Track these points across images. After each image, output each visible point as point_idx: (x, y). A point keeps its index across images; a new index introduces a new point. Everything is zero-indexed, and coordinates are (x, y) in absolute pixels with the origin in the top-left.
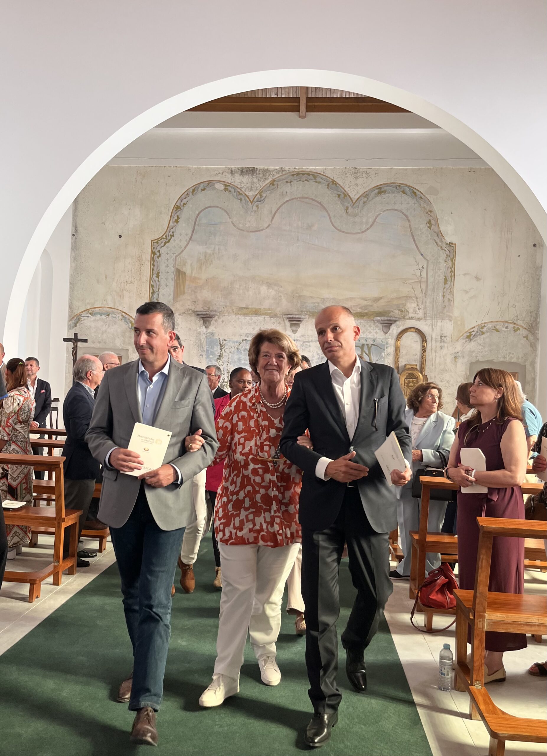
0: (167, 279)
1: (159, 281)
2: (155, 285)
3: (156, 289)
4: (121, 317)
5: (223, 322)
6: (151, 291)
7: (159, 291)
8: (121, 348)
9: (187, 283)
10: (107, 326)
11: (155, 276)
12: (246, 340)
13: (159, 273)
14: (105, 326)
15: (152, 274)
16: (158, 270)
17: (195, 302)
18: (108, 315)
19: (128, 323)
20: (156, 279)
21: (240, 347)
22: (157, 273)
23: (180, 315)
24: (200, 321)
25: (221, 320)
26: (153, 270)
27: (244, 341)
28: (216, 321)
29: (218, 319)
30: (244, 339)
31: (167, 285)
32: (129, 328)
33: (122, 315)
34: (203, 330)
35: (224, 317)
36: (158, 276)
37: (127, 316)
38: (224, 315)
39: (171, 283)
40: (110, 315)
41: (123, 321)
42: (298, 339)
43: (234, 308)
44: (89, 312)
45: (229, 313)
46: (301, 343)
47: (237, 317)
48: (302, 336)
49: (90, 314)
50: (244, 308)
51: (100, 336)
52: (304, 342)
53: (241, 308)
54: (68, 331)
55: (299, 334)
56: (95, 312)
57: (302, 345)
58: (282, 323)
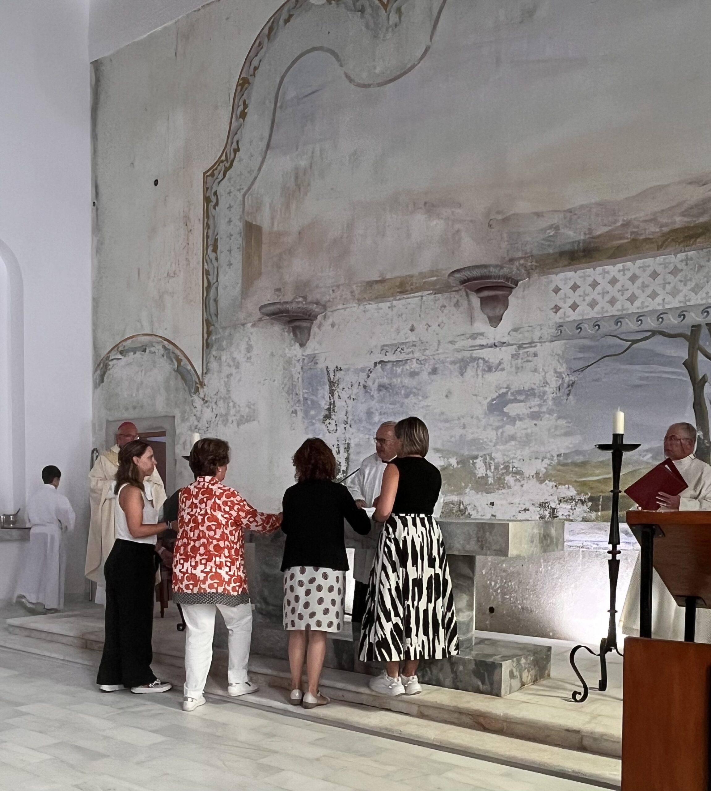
0: (230, 251)
1: (217, 259)
2: (211, 273)
3: (212, 279)
4: (162, 351)
5: (333, 325)
6: (206, 284)
7: (217, 281)
8: (164, 414)
9: (265, 248)
10: (143, 372)
11: (210, 249)
12: (381, 362)
13: (216, 240)
14: (140, 373)
15: (206, 248)
16: (216, 233)
17: (279, 290)
18: (145, 351)
19: (172, 361)
20: (212, 255)
21: (370, 383)
22: (213, 241)
23: (254, 325)
24: (289, 332)
25: (330, 321)
26: (208, 237)
27: (379, 366)
28: (320, 326)
29: (323, 321)
30: (378, 360)
31: (230, 265)
32: (174, 370)
33: (164, 347)
34: (295, 352)
35: (336, 313)
36: (215, 250)
37: (170, 347)
38: (334, 308)
39: (237, 258)
40: (147, 351)
41: (165, 357)
42: (504, 340)
43: (354, 287)
44: (120, 349)
45: (345, 301)
46: (512, 350)
47: (362, 307)
48: (516, 330)
49: (121, 353)
50: (377, 282)
51: (134, 395)
52: (520, 347)
53: (370, 284)
54: (94, 393)
55: (506, 324)
56: (126, 348)
57: (515, 356)
58: (465, 303)
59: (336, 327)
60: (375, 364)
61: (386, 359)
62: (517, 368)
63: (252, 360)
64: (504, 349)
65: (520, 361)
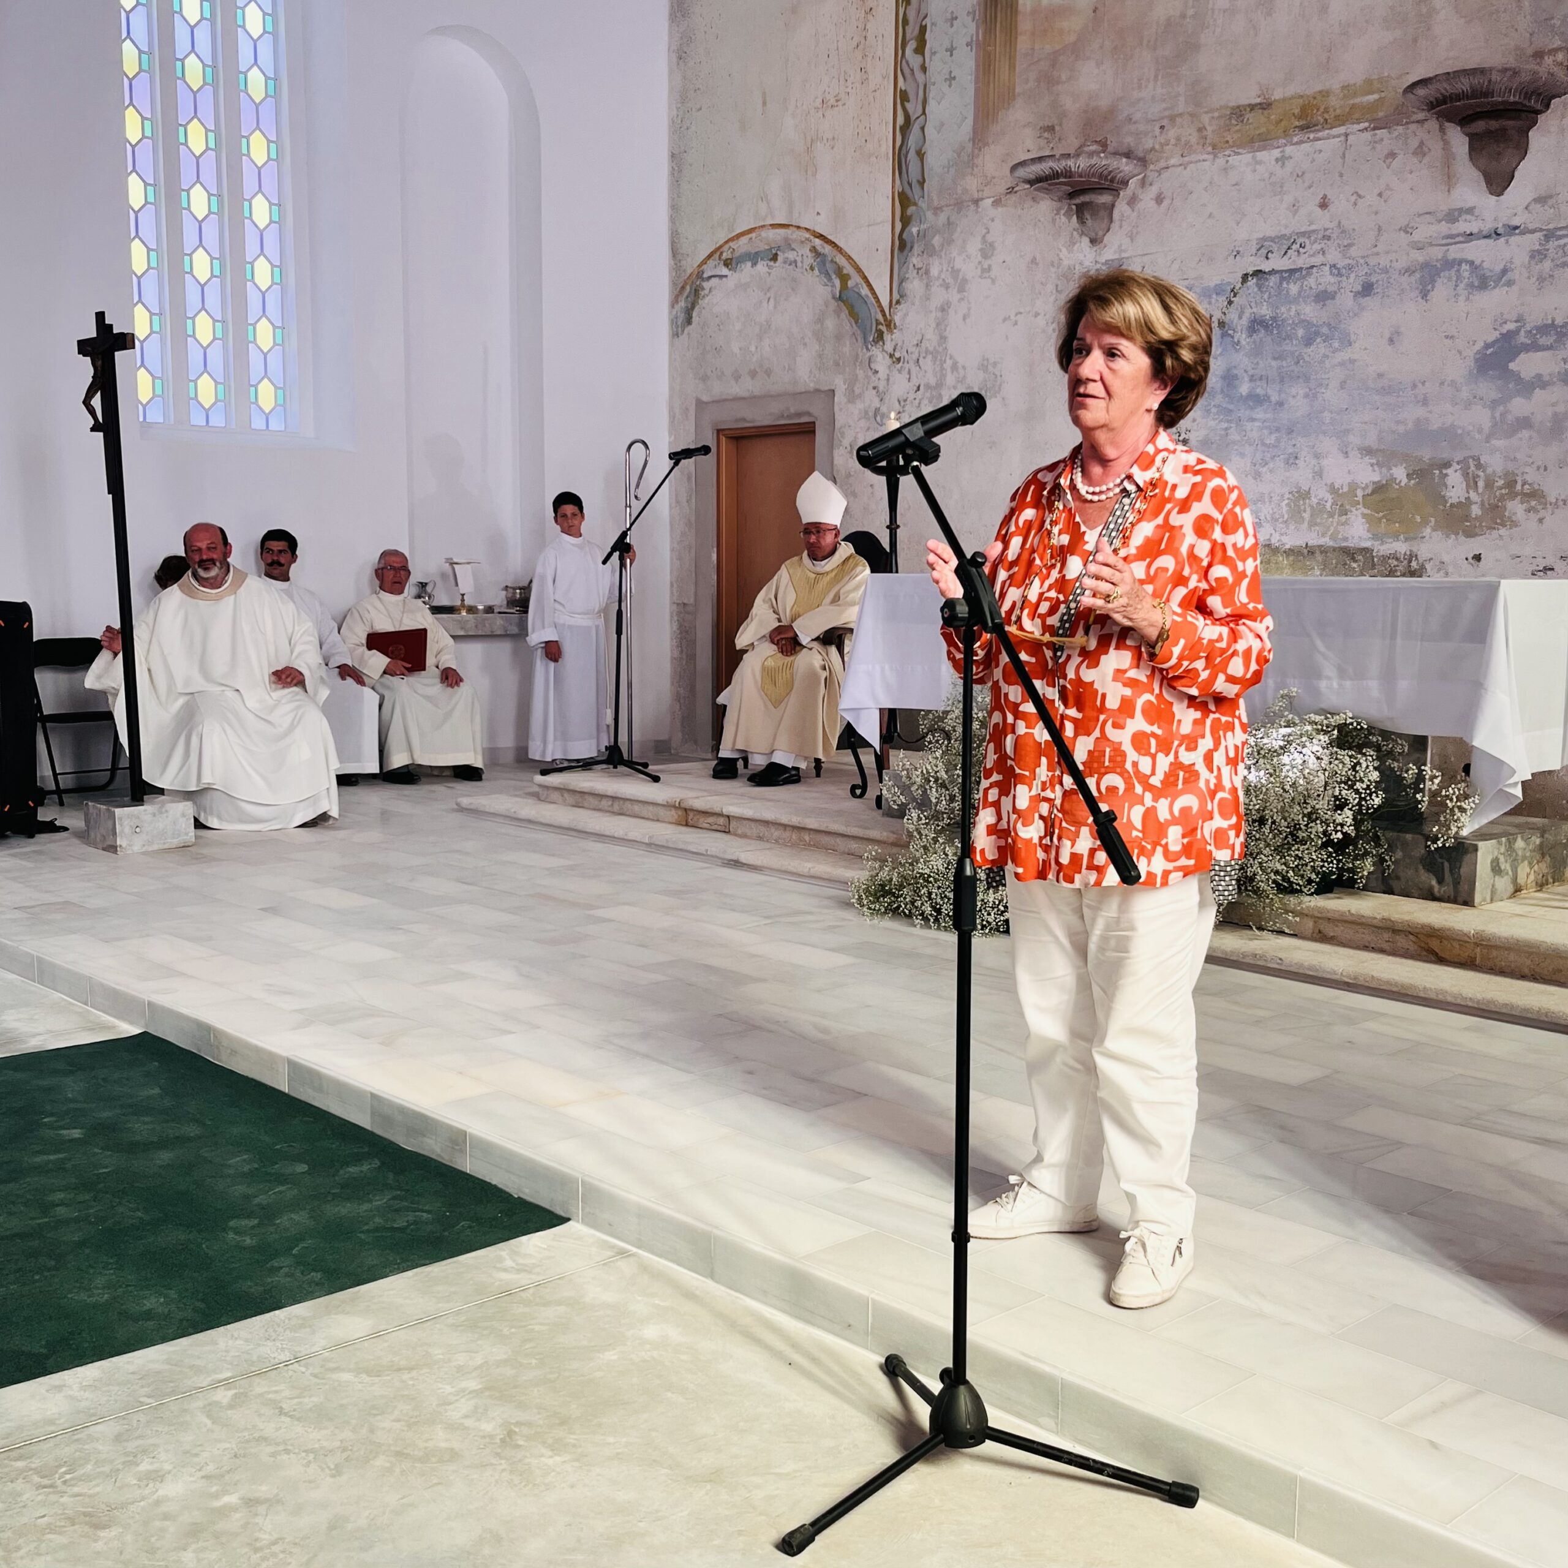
0: (951, 50)
1: (924, 69)
2: (911, 96)
3: (914, 108)
4: (809, 259)
5: (1159, 199)
6: (900, 120)
7: (924, 113)
8: (812, 386)
9: (1023, 43)
10: (772, 301)
11: (911, 46)
12: (1258, 273)
13: (923, 30)
14: (765, 304)
15: (901, 45)
16: (921, 16)
17: (1051, 129)
18: (774, 258)
19: (830, 279)
20: (914, 60)
21: (1232, 316)
22: (916, 32)
23: (997, 203)
24: (1068, 215)
25: (1153, 191)
26: (905, 22)
27: (1252, 282)
28: (1132, 201)
29: (1139, 191)
30: (1250, 270)
31: (951, 79)
32: (834, 298)
33: (814, 249)
34: (1081, 256)
35: (1165, 175)
36: (920, 49)
37: (827, 249)
38: (1162, 164)
39: (966, 64)
40: (780, 258)
41: (816, 272)
42: (1516, 222)
43: (1205, 119)
44: (724, 256)
45: (1186, 149)
46: (1532, 241)
47: (1221, 161)
48: (1541, 200)
49: (727, 263)
50: (1252, 107)
51: (753, 349)
52: (1549, 235)
53: (1239, 113)
54: (672, 345)
55: (1520, 190)
56: (737, 254)
57: (1538, 255)
58: (1435, 147)
59: (1166, 202)
60: (1245, 278)
61: (1266, 267)
62: (1541, 279)
63: (993, 274)
64: (1514, 240)
65: (1547, 264)
